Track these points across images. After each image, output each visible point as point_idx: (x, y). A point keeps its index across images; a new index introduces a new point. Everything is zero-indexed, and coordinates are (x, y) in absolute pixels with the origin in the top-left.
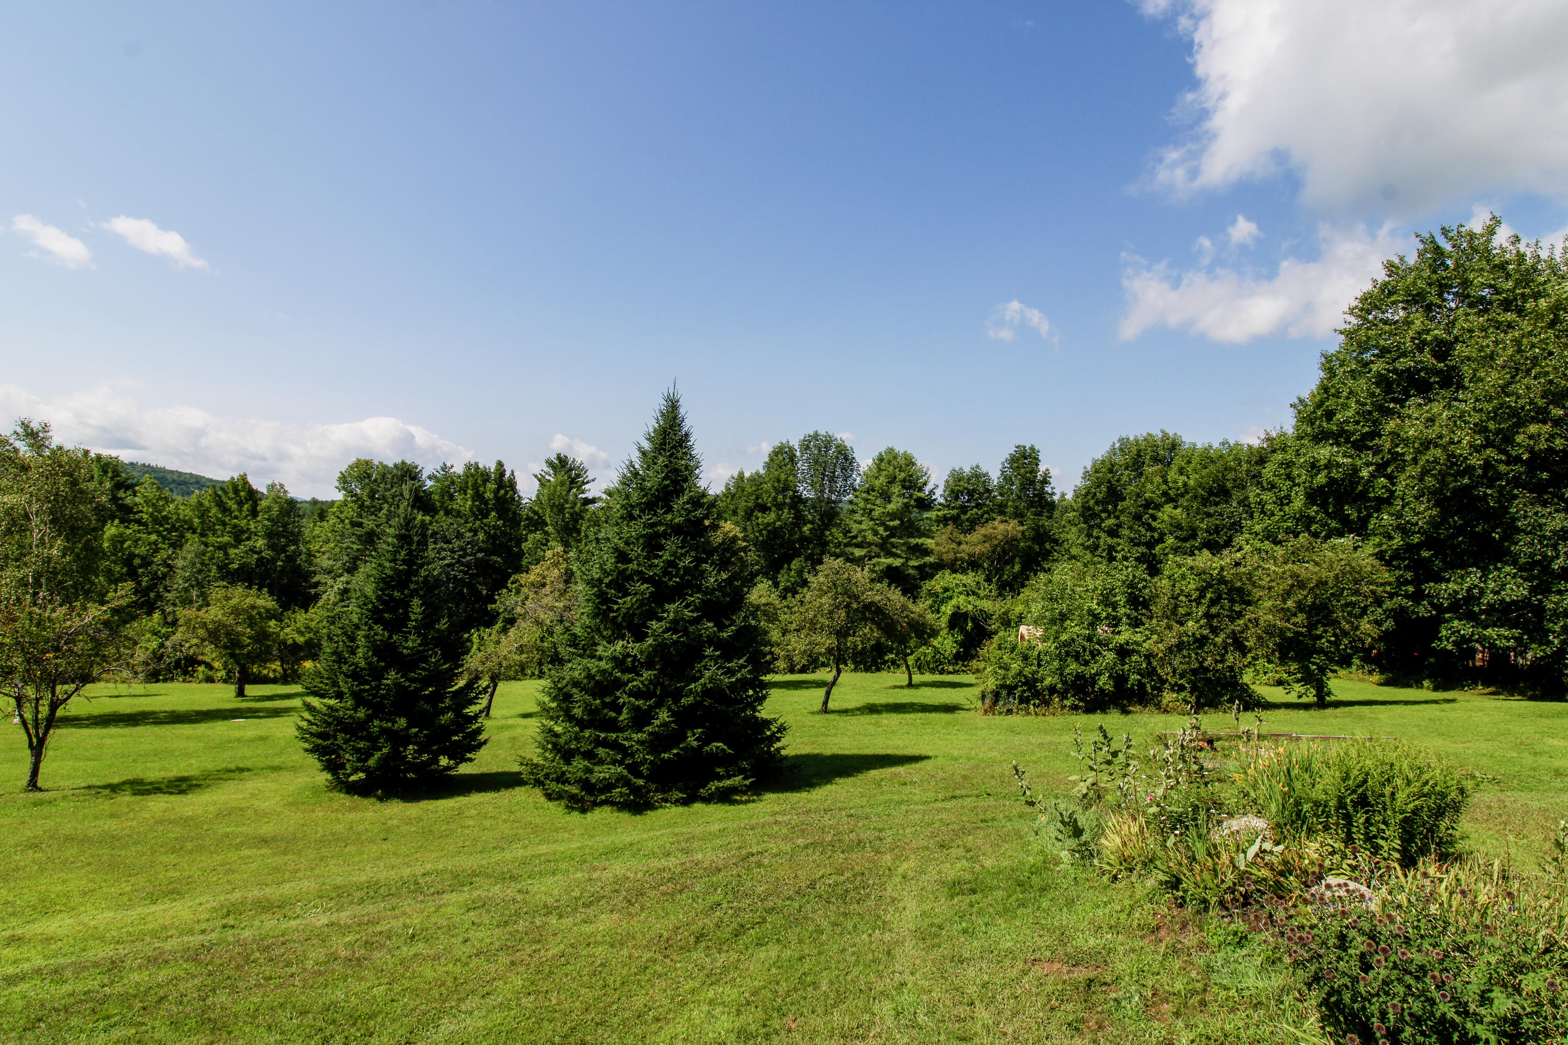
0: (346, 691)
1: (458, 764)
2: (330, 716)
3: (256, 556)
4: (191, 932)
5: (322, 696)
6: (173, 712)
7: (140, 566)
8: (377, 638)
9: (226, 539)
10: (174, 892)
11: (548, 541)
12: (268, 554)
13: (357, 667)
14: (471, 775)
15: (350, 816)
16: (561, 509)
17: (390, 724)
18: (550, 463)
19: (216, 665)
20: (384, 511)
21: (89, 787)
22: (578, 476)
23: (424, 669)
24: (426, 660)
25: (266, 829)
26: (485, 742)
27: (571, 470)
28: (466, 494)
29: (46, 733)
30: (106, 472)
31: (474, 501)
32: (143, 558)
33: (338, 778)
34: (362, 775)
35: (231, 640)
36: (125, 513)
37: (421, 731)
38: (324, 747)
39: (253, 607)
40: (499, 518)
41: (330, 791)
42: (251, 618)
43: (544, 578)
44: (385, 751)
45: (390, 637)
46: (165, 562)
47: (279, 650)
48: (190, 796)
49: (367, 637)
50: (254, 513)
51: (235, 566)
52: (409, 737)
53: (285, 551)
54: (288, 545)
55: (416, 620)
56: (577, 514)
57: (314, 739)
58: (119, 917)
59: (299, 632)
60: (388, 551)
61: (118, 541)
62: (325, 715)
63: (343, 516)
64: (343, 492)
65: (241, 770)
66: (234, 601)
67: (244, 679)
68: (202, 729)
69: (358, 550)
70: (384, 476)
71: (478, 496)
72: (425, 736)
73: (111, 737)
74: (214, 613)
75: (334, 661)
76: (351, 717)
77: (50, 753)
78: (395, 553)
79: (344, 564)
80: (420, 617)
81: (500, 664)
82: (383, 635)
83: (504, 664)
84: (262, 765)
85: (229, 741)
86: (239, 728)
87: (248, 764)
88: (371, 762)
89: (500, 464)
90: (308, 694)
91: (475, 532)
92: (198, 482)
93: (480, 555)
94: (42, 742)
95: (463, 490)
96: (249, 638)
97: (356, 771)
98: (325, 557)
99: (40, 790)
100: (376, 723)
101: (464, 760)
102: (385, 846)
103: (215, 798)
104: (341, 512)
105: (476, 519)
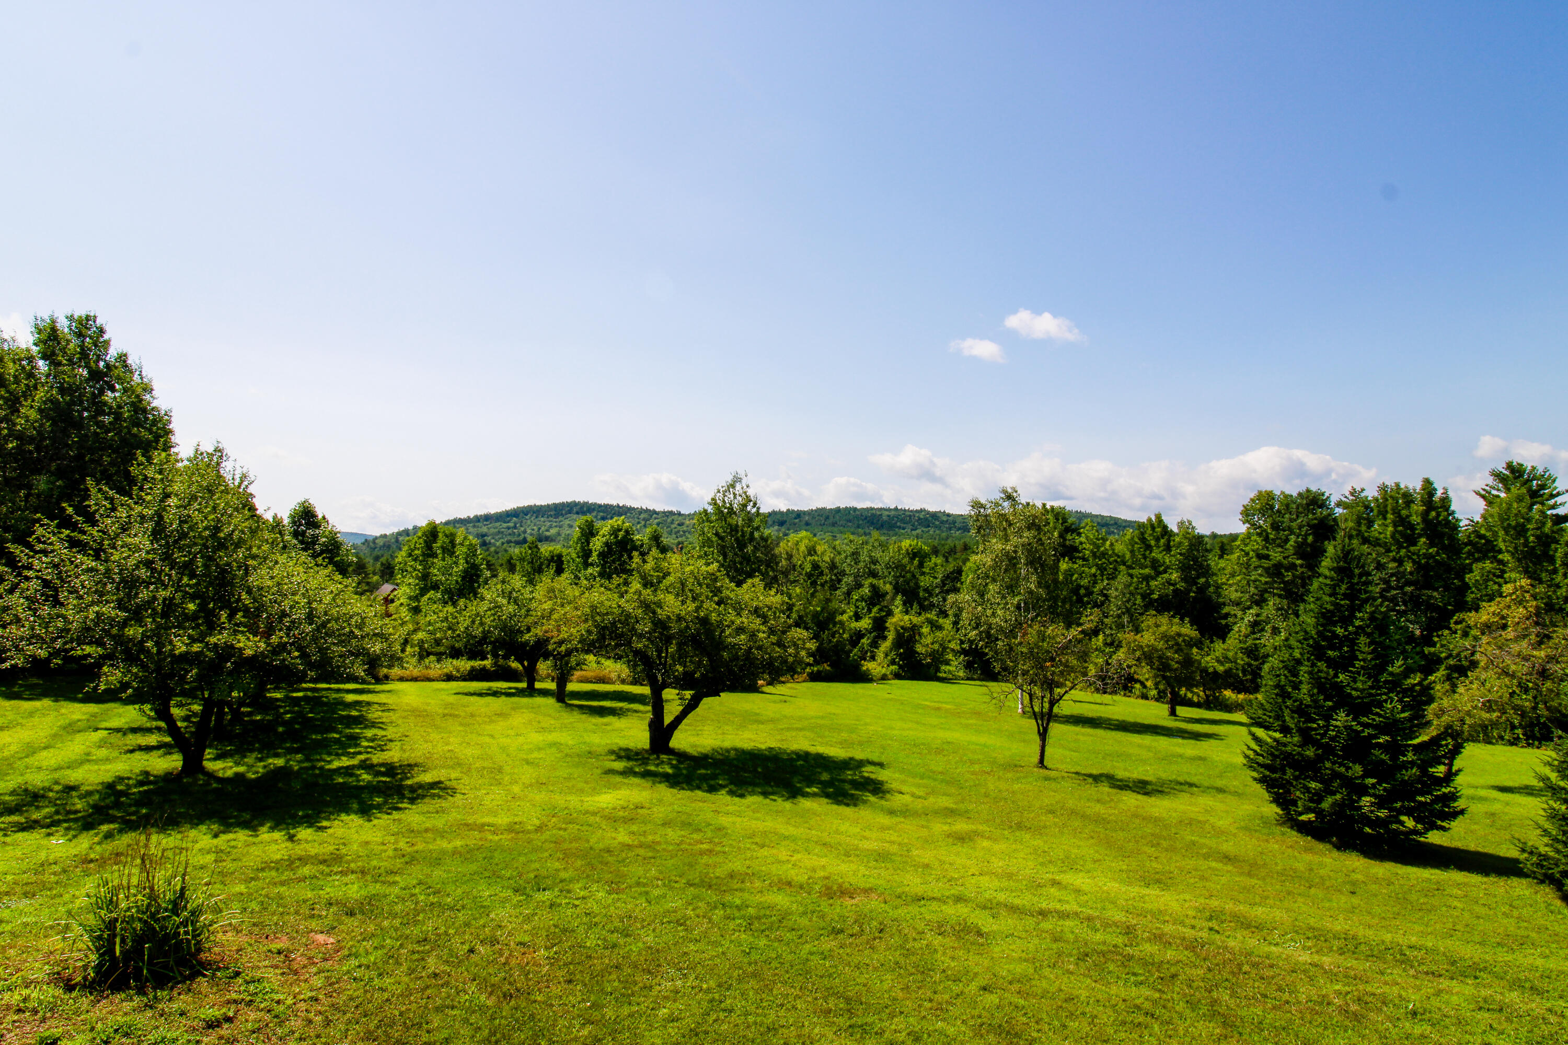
0: (1293, 726)
1: (1427, 830)
2: (1277, 750)
3: (1172, 588)
4: (1182, 923)
5: (1267, 728)
6: (1124, 721)
7: (1085, 595)
8: (1322, 675)
9: (1147, 571)
10: (1161, 881)
11: (1503, 572)
12: (1181, 586)
13: (1301, 703)
14: (1441, 846)
15: (1308, 857)
16: (1521, 530)
17: (1343, 769)
18: (1497, 475)
19: (1149, 684)
20: (1292, 543)
21: (1077, 773)
22: (1543, 487)
23: (1377, 714)
24: (1380, 705)
25: (1228, 847)
26: (1462, 812)
27: (1529, 481)
28: (1385, 519)
29: (1048, 724)
30: (1057, 519)
31: (1395, 526)
32: (1086, 588)
33: (1288, 813)
34: (1312, 816)
35: (1162, 664)
36: (1070, 551)
37: (1380, 783)
38: (1271, 779)
39: (1179, 635)
40: (1431, 545)
41: (1281, 825)
42: (1177, 644)
43: (1503, 618)
44: (1338, 796)
45: (1336, 676)
46: (1102, 591)
47: (1201, 677)
48: (1153, 799)
49: (1310, 673)
50: (1168, 548)
51: (1155, 596)
52: (1366, 787)
53: (1196, 584)
54: (1198, 578)
55: (1364, 660)
56: (1547, 536)
57: (1262, 770)
58: (1124, 889)
59: (1218, 661)
60: (1326, 585)
61: (1069, 573)
62: (1272, 747)
63: (1247, 549)
64: (1247, 525)
65: (1191, 785)
66: (1163, 628)
67: (1176, 701)
68: (1147, 740)
69: (1266, 583)
70: (1287, 506)
71: (1402, 521)
72: (1385, 789)
73: (1083, 735)
74: (1147, 638)
75: (1277, 695)
76: (1299, 753)
77: (1050, 741)
78: (1333, 587)
79: (1252, 596)
80: (1369, 657)
81: (1462, 721)
82: (1328, 673)
83: (1468, 721)
84: (1206, 784)
85: (1173, 756)
86: (1179, 745)
87: (1194, 780)
88: (1326, 805)
89: (1427, 482)
90: (1252, 725)
91: (1400, 562)
92: (1116, 523)
93: (1408, 589)
94: (1046, 730)
95: (1383, 514)
96: (1177, 662)
97: (1308, 810)
98: (1233, 589)
99: (1046, 768)
100: (1328, 765)
101: (1433, 826)
102: (1355, 900)
103: (1174, 805)
104: (1246, 545)
105: (1400, 547)
